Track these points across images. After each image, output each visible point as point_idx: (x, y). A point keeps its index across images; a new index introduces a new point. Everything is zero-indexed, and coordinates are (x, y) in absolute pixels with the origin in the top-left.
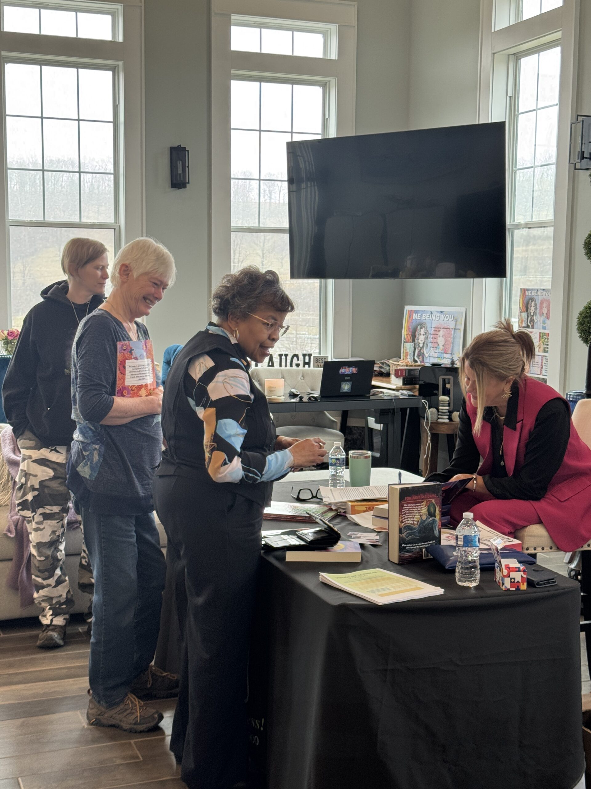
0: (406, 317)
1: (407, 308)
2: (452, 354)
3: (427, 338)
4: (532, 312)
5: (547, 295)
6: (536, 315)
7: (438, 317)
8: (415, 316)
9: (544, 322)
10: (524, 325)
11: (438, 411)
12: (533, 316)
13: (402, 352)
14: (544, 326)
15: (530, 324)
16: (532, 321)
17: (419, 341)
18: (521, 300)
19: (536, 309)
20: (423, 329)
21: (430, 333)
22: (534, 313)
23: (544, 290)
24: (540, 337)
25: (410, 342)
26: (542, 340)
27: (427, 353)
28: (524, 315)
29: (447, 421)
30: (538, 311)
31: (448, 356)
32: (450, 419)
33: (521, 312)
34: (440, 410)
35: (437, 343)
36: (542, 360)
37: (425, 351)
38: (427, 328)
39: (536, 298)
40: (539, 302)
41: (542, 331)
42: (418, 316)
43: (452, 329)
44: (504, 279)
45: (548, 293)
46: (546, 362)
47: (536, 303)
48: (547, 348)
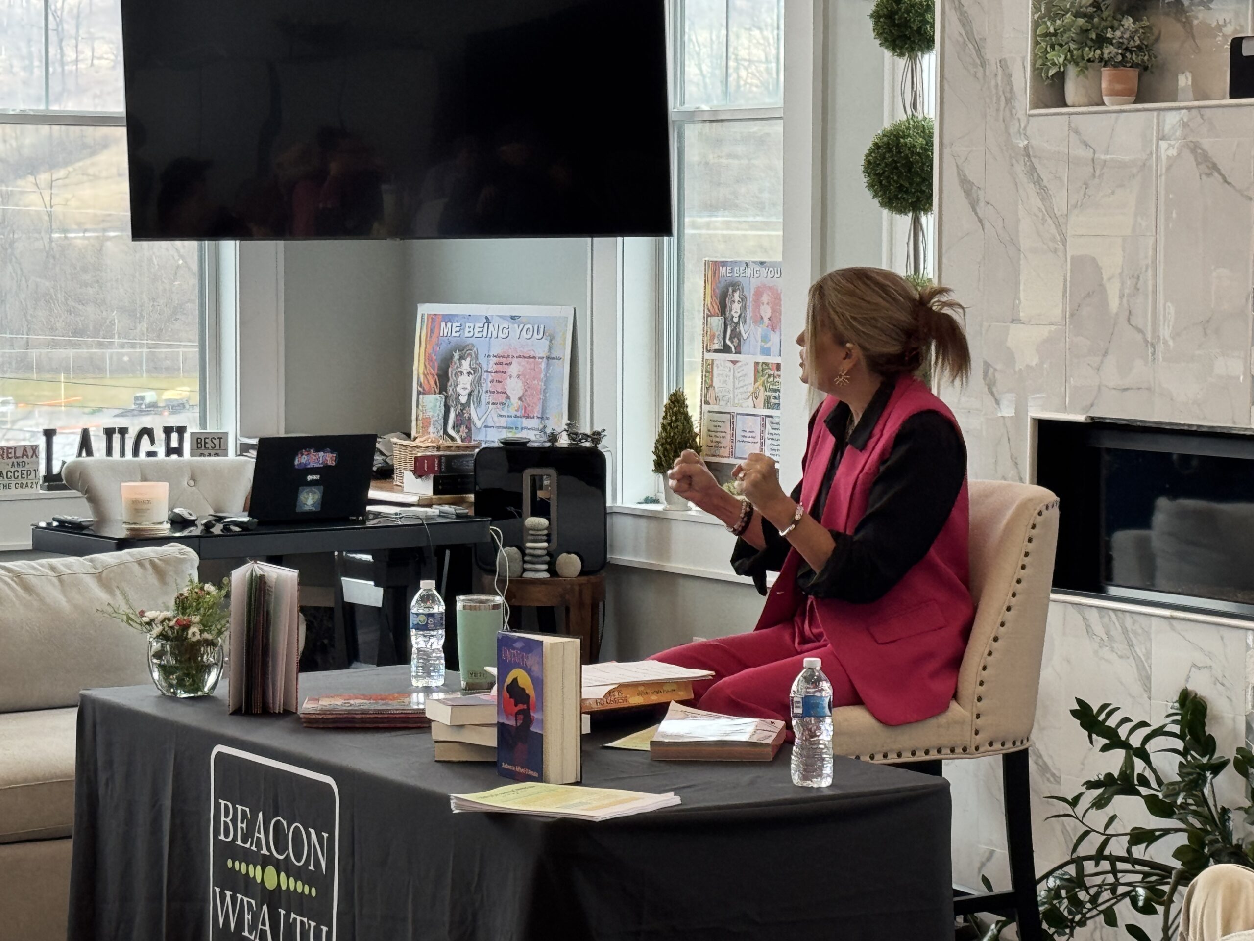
0: (421, 331)
1: (424, 310)
2: (542, 418)
3: (478, 382)
4: (736, 315)
5: (770, 275)
6: (745, 322)
7: (506, 331)
8: (444, 329)
9: (765, 339)
11: (524, 554)
12: (738, 323)
13: (414, 417)
14: (766, 346)
15: (732, 342)
16: (736, 335)
17: (459, 389)
18: (709, 287)
19: (744, 308)
20: (469, 359)
21: (485, 368)
22: (740, 317)
23: (763, 263)
24: (756, 371)
25: (435, 393)
27: (479, 419)
28: (717, 322)
29: (546, 575)
30: (749, 314)
31: (534, 423)
32: (552, 570)
33: (708, 316)
34: (527, 551)
35: (504, 393)
36: (763, 426)
37: (473, 412)
38: (477, 359)
40: (752, 291)
41: (761, 359)
42: (454, 329)
43: (542, 358)
44: (666, 239)
45: (773, 272)
46: (773, 431)
47: (745, 296)
48: (775, 398)
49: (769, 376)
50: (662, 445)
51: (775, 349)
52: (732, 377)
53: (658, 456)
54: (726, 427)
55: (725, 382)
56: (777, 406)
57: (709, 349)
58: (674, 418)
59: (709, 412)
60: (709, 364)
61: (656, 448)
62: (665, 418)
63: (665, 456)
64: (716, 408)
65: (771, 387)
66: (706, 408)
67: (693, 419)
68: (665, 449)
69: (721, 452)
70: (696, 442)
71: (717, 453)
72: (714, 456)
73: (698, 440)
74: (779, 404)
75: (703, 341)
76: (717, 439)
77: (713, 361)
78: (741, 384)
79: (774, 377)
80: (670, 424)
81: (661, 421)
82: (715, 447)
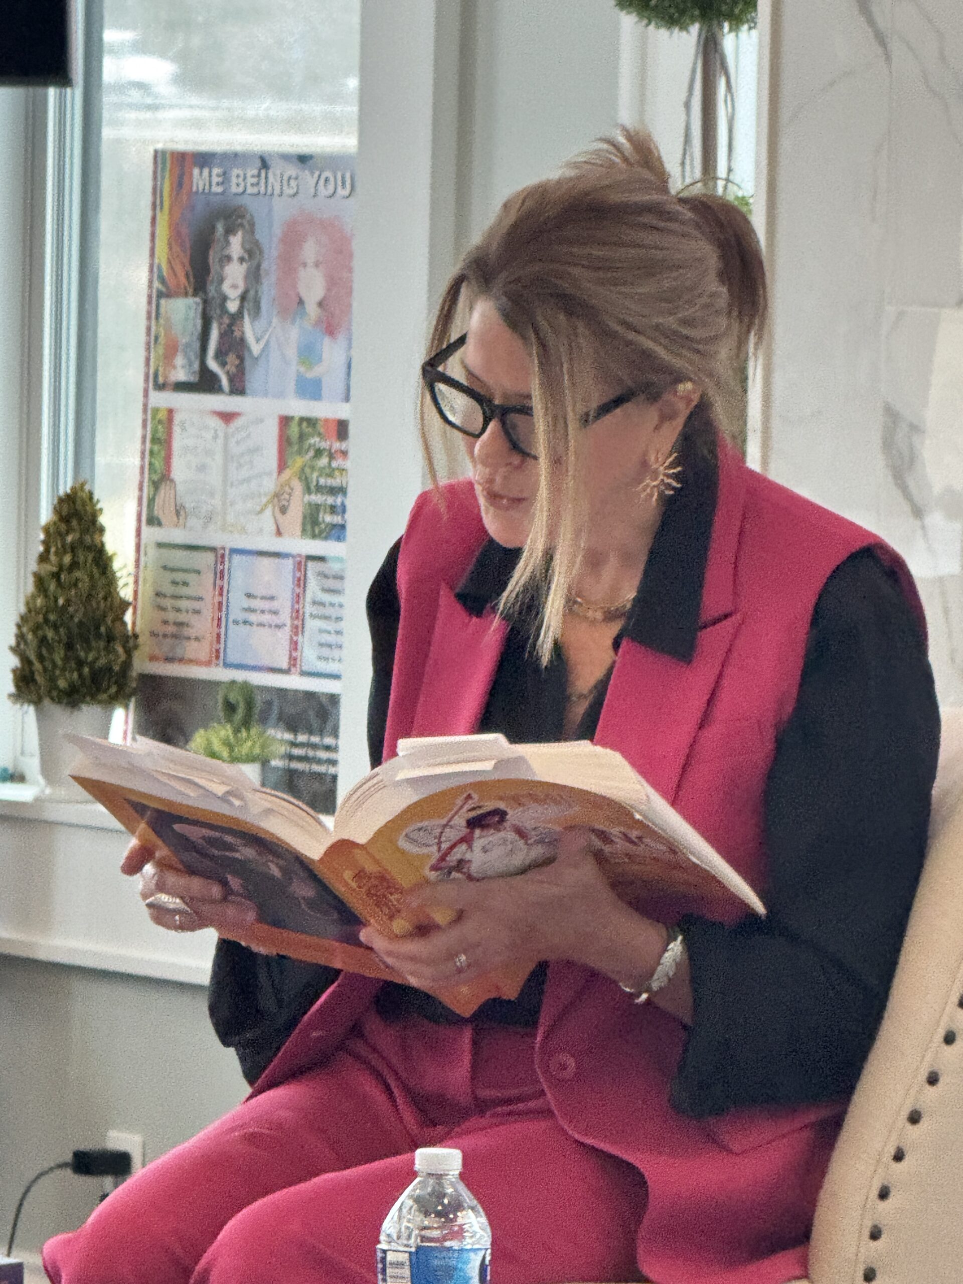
4: (234, 294)
5: (323, 192)
6: (256, 313)
9: (308, 356)
10: (181, 375)
12: (237, 317)
14: (310, 375)
15: (223, 364)
16: (232, 345)
18: (163, 220)
19: (254, 276)
22: (243, 298)
23: (303, 159)
24: (284, 442)
26: (299, 462)
28: (182, 310)
30: (268, 291)
33: (160, 295)
36: (301, 582)
39: (254, 207)
40: (278, 231)
41: (298, 408)
44: (52, 92)
45: (332, 179)
46: (327, 598)
47: (257, 243)
48: (333, 509)
49: (319, 453)
50: (36, 629)
51: (333, 382)
52: (219, 458)
53: (25, 659)
54: (204, 586)
55: (202, 468)
56: (338, 532)
57: (161, 380)
58: (67, 559)
59: (160, 545)
60: (160, 422)
61: (20, 637)
62: (43, 558)
63: (41, 658)
64: (178, 536)
65: (322, 481)
66: (151, 534)
67: (116, 565)
68: (43, 641)
69: (191, 649)
70: (124, 624)
71: (179, 652)
72: (169, 660)
73: (128, 617)
74: (343, 527)
75: (148, 360)
76: (182, 617)
77: (170, 412)
78: (245, 473)
79: (331, 457)
80: (56, 576)
81: (33, 566)
82: (175, 636)
